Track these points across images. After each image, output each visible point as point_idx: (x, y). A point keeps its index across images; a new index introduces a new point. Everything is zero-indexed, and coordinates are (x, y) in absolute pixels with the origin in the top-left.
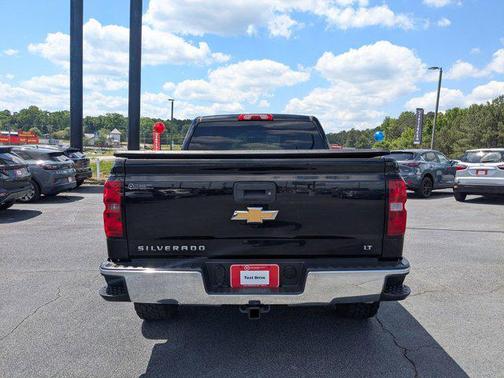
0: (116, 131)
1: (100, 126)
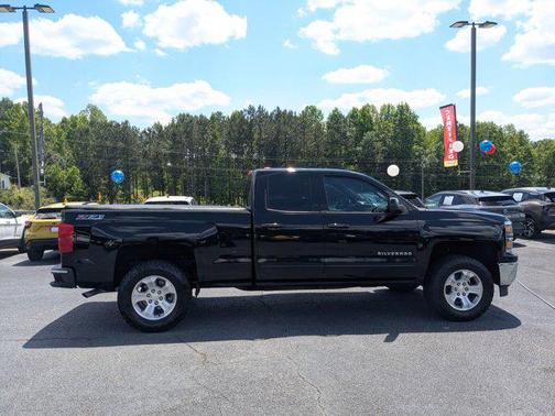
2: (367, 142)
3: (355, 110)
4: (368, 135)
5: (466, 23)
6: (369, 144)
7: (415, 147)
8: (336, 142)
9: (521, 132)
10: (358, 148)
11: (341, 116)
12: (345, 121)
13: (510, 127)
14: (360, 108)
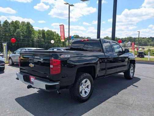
0: (129, 42)
1: (125, 41)
2: (17, 32)
3: (13, 22)
4: (18, 30)
5: (68, 4)
6: (18, 33)
7: (32, 35)
8: (7, 31)
9: (58, 34)
10: (15, 34)
11: (8, 23)
12: (10, 25)
13: (55, 32)
14: (14, 21)
